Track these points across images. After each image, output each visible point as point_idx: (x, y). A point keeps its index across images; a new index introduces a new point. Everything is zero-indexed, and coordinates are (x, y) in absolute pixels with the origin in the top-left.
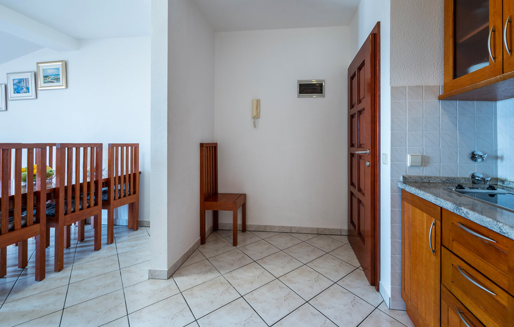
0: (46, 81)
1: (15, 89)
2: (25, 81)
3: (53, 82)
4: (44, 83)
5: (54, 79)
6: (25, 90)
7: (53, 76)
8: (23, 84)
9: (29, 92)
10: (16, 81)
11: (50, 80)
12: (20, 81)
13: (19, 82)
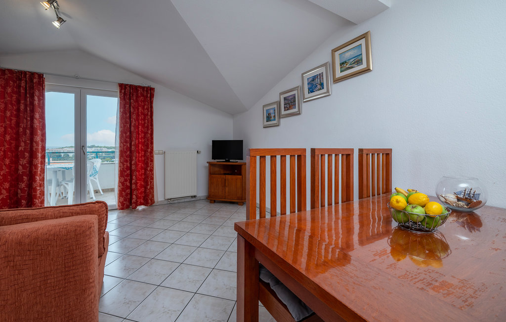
0: (343, 69)
1: (309, 89)
2: (319, 77)
3: (352, 67)
4: (341, 72)
5: (354, 63)
6: (319, 87)
7: (353, 59)
8: (317, 81)
9: (323, 88)
10: (310, 80)
11: (347, 66)
12: (314, 78)
13: (313, 80)
